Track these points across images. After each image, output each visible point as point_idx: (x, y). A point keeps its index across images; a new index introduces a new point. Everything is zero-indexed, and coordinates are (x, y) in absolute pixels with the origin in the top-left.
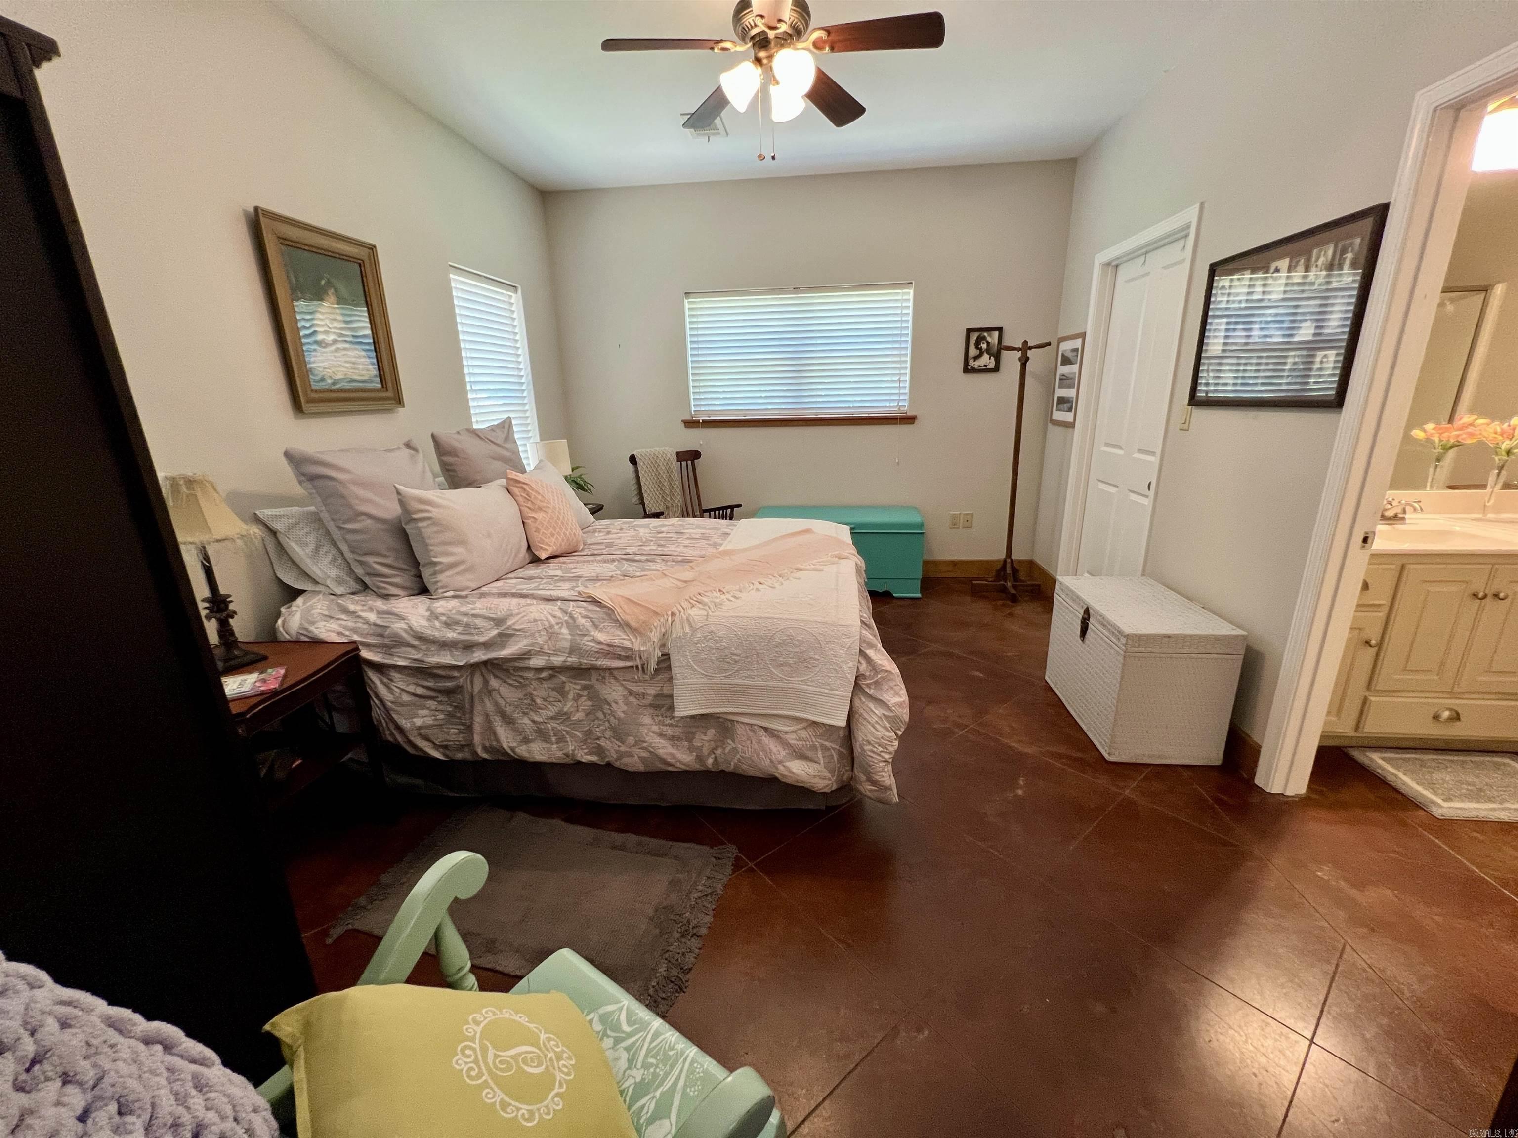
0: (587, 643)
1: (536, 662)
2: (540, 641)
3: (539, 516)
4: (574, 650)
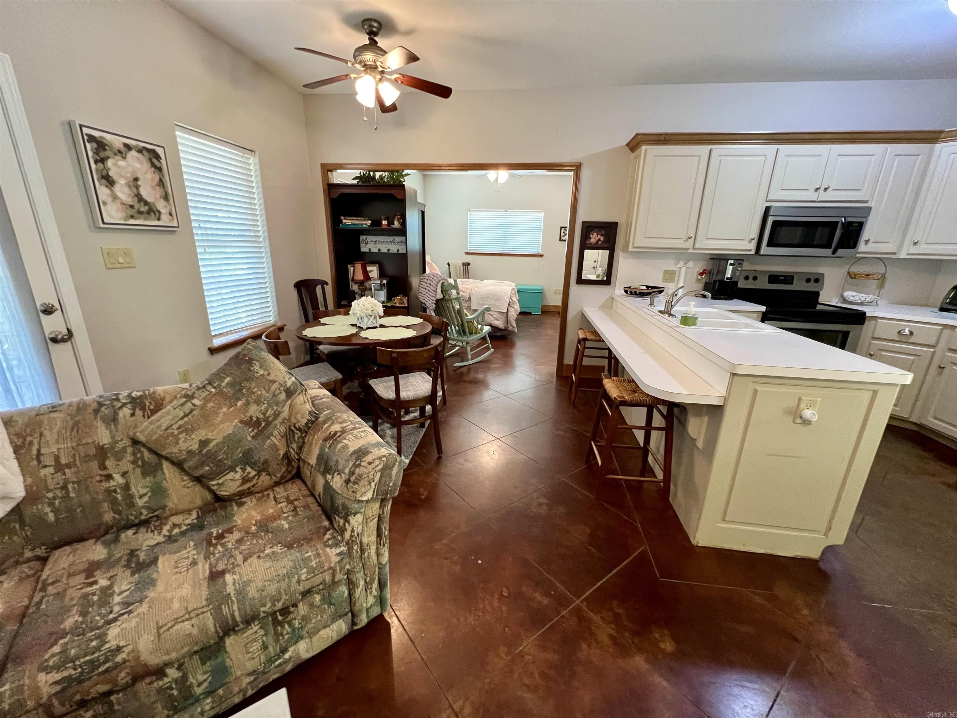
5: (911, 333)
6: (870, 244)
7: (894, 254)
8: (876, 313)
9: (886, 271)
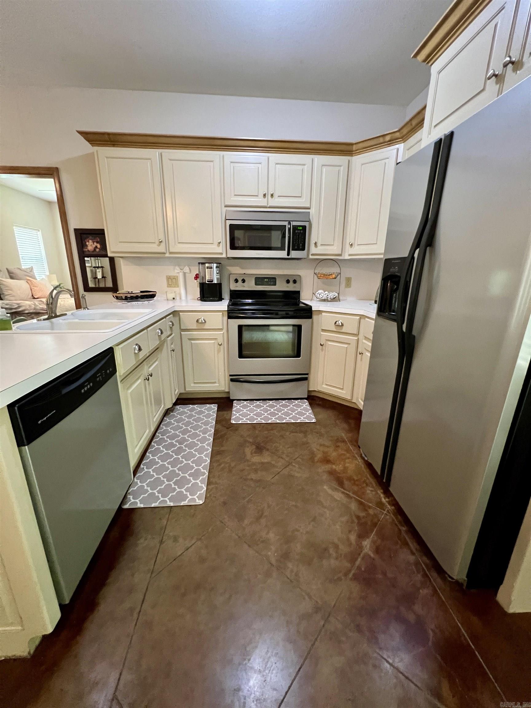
0: (38, 308)
1: (27, 312)
2: (27, 307)
3: (35, 288)
4: (34, 309)
5: (342, 325)
6: (319, 247)
7: (340, 255)
8: (320, 307)
9: (341, 271)
